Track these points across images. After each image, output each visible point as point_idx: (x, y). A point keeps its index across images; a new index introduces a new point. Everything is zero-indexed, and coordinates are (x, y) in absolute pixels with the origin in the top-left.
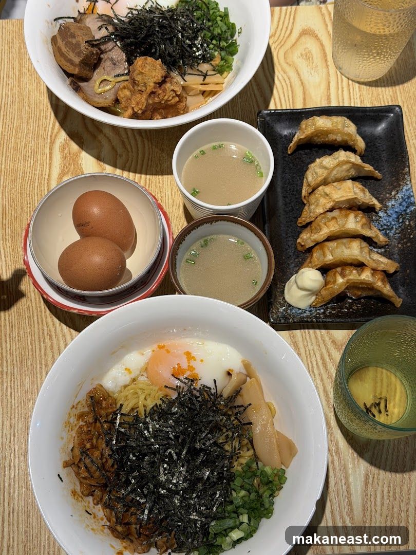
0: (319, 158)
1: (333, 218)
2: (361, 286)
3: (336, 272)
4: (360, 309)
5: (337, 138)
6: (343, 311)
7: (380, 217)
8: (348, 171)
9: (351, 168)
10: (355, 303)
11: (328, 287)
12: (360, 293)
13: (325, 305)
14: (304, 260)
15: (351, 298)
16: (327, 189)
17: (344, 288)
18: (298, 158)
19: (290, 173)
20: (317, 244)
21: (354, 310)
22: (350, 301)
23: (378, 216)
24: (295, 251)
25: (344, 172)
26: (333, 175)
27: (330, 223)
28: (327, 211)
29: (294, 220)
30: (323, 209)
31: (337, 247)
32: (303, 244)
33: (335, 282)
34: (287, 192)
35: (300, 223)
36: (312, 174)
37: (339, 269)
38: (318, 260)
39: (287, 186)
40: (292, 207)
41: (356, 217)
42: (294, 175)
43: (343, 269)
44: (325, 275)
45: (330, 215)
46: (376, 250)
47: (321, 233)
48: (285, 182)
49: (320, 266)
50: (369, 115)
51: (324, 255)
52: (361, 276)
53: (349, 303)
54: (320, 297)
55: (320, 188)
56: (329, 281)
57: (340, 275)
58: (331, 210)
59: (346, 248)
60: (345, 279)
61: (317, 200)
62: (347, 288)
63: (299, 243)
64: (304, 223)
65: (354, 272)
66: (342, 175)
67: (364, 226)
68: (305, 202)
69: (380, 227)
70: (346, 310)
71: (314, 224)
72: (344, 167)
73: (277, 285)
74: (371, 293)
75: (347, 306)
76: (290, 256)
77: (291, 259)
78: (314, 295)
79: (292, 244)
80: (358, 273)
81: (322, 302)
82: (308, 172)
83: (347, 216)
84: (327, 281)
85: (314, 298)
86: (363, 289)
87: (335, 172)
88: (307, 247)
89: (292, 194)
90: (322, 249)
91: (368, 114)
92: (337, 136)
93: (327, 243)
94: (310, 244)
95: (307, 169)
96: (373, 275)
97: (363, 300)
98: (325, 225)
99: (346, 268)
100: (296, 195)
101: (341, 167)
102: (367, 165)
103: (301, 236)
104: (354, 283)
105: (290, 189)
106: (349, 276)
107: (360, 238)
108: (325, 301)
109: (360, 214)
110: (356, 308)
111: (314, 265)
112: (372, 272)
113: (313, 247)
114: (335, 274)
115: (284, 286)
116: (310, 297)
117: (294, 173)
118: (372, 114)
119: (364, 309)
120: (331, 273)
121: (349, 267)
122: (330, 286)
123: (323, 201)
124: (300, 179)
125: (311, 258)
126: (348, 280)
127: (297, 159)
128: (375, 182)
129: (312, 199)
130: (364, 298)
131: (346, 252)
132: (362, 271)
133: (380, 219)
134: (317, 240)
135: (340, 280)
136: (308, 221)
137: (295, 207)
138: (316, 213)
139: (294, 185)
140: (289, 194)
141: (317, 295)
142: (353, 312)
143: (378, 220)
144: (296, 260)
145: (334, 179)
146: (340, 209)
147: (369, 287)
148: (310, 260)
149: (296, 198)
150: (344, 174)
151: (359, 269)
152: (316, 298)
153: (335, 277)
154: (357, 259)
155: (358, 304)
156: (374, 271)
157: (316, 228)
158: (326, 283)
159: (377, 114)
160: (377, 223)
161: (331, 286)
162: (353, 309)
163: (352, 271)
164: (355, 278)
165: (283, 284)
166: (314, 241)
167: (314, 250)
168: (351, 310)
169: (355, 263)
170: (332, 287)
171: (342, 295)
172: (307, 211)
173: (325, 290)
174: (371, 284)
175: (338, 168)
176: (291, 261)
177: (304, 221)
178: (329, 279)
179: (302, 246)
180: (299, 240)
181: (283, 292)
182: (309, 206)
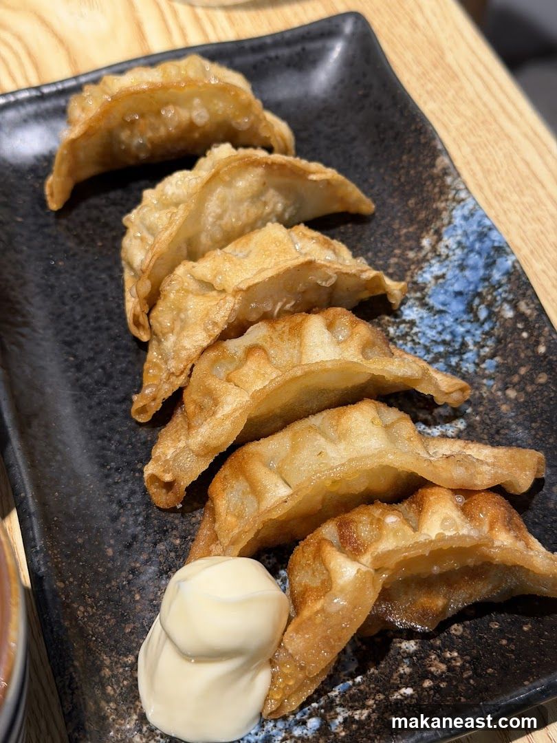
0: (153, 186)
1: (251, 350)
2: (436, 569)
3: (321, 541)
4: (463, 667)
5: (195, 114)
6: (397, 696)
7: (412, 323)
8: (257, 197)
9: (264, 187)
10: (432, 647)
11: (306, 613)
12: (440, 602)
13: (320, 692)
14: (188, 537)
15: (410, 634)
16: (203, 268)
17: (371, 596)
18: (89, 220)
19: (74, 268)
20: (220, 460)
21: (440, 678)
22: (410, 646)
23: (404, 322)
24: (147, 517)
25: (246, 204)
26: (210, 219)
27: (245, 370)
28: (224, 336)
29: (118, 408)
30: (207, 330)
31: (295, 448)
32: (168, 478)
33: (327, 586)
34: (76, 328)
35: (143, 410)
36: (142, 239)
37: (329, 530)
38: (239, 517)
39: (72, 309)
40: (103, 368)
41: (330, 326)
42: (91, 271)
43: (342, 526)
44: (283, 573)
45: (235, 346)
46: (436, 431)
47: (219, 415)
48: (61, 297)
49: (251, 535)
50: (277, 58)
51: (256, 491)
52: (425, 531)
53: (410, 656)
54: (288, 669)
55: (180, 271)
56: (306, 590)
57: (341, 549)
58: (237, 329)
59: (332, 441)
60: (367, 559)
61: (180, 310)
62: (386, 595)
63: (154, 478)
64: (156, 406)
65: (391, 519)
66: (244, 218)
67: (368, 351)
68: (144, 337)
69: (421, 352)
70: (409, 691)
71: (189, 397)
72: (241, 184)
73: (99, 669)
74: (481, 590)
75: (405, 669)
76: (135, 537)
77: (141, 551)
78: (259, 668)
79: (133, 492)
80: (407, 520)
81: (301, 687)
82: (126, 242)
83: (297, 332)
84: (298, 590)
85: (263, 679)
86: (448, 580)
87: (213, 206)
88: (186, 482)
89: (95, 329)
90: (242, 471)
91: (272, 53)
92: (190, 109)
93: (252, 447)
94: (194, 469)
95: (123, 231)
96: (464, 510)
97: (456, 629)
98: (229, 380)
99: (353, 516)
100: (108, 329)
101: (229, 184)
102: (314, 166)
103: (157, 451)
104: (407, 563)
105: (84, 316)
106: (377, 541)
107: (370, 397)
108: (313, 680)
109: (344, 317)
110: (443, 667)
111: (226, 541)
112: (460, 499)
113: (207, 477)
114: (318, 554)
115: (134, 667)
116: (246, 679)
117: (86, 266)
118: (285, 52)
119: (475, 663)
120: (302, 555)
121: (362, 508)
122: (312, 607)
123: (196, 306)
124: (112, 278)
125: (214, 521)
126: (377, 558)
127: (88, 225)
128: (358, 227)
129: (163, 316)
130: (460, 617)
131: (332, 454)
132: (421, 509)
133: (415, 330)
134: (214, 443)
135: (346, 570)
136: (166, 391)
137: (113, 365)
138: (184, 354)
139: (96, 300)
140: (85, 332)
141: (272, 663)
142: (436, 689)
143: (407, 334)
144: (161, 547)
145: (218, 236)
146: (266, 317)
147: (470, 562)
148: (211, 529)
149: (112, 338)
150: (247, 212)
151: (403, 506)
152: (274, 677)
153: (323, 562)
154: (387, 467)
155: (442, 649)
156: (465, 493)
157: (201, 408)
158: (297, 602)
159: (298, 48)
160: (410, 345)
161: (318, 606)
162: (433, 677)
163: (379, 522)
164: (403, 543)
165: (130, 659)
166: (206, 449)
167: (216, 486)
168: (427, 684)
169: (382, 484)
170: (323, 610)
171: (374, 631)
172: (156, 365)
173: (297, 631)
174: (476, 547)
175: (220, 191)
176: (144, 557)
177: (154, 399)
178: (303, 577)
179: (169, 486)
180: (150, 469)
181: (132, 694)
182: (159, 342)
